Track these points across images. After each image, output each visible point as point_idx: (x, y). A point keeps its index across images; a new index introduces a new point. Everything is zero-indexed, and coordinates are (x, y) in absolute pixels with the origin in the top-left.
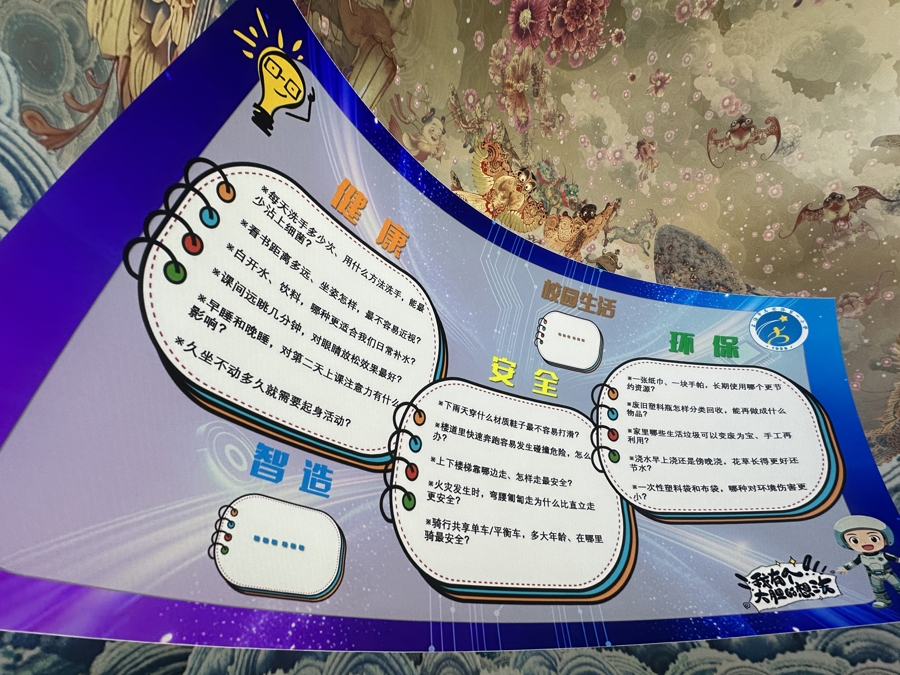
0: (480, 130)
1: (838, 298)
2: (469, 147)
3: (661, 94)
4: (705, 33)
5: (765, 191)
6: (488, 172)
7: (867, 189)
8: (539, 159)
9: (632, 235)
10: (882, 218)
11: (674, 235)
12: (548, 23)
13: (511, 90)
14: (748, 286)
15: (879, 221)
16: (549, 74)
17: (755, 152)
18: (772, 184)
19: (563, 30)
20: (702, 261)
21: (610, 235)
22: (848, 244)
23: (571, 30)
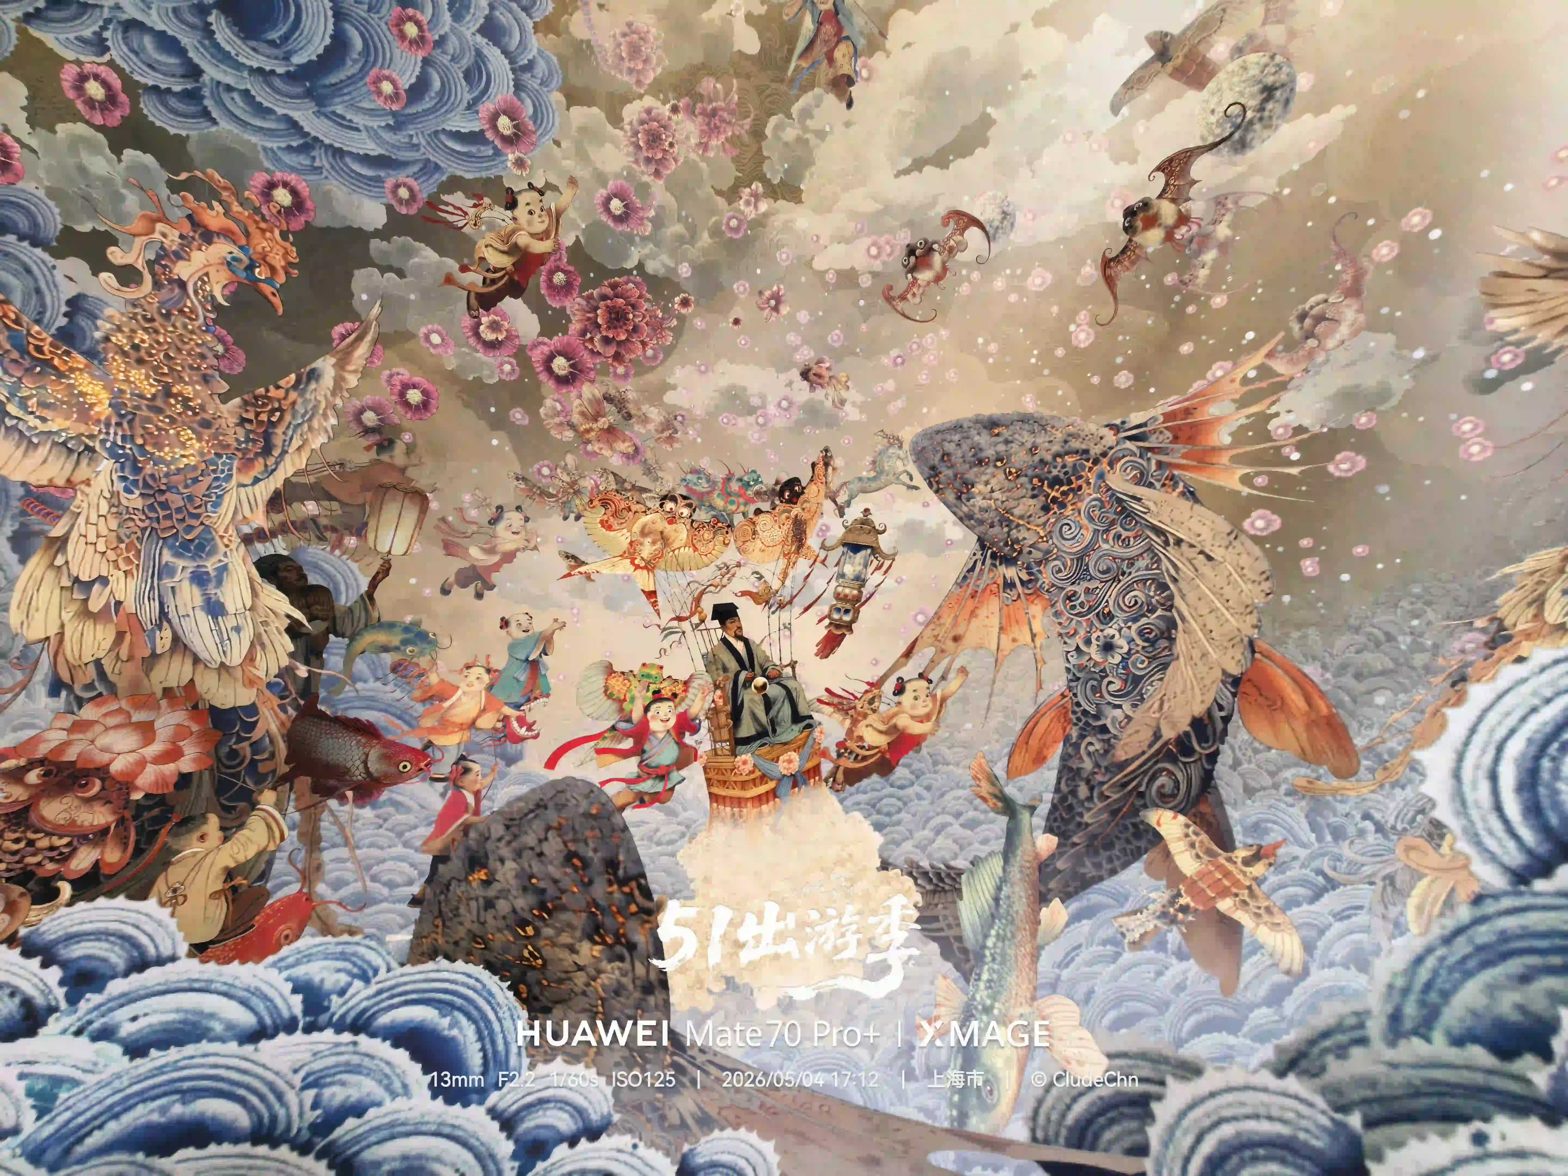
0: (577, 493)
1: (1289, 330)
2: (572, 516)
3: (785, 310)
4: (777, 221)
5: (1021, 290)
6: (616, 526)
7: (1170, 160)
8: (681, 475)
9: (875, 479)
10: (1239, 169)
11: (939, 438)
12: (592, 351)
13: (593, 434)
14: (1110, 426)
15: (1243, 177)
16: (630, 390)
17: (966, 265)
18: (1026, 274)
19: (614, 344)
20: (1007, 442)
21: (841, 500)
22: (1224, 247)
23: (623, 337)
